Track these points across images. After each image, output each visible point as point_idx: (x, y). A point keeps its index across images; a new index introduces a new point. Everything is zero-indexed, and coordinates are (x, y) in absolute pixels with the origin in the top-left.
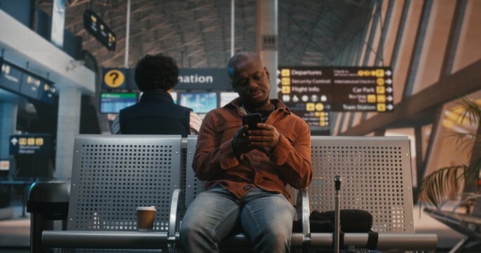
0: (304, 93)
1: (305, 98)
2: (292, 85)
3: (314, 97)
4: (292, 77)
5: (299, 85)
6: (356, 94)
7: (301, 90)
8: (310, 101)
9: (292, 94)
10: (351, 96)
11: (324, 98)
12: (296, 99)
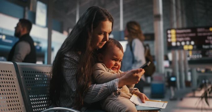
0: (182, 41)
1: (183, 43)
2: (176, 37)
3: (188, 43)
4: (177, 34)
5: (180, 37)
6: (209, 40)
7: (181, 39)
8: (186, 44)
9: (177, 42)
10: (207, 41)
11: (193, 43)
12: (178, 44)
